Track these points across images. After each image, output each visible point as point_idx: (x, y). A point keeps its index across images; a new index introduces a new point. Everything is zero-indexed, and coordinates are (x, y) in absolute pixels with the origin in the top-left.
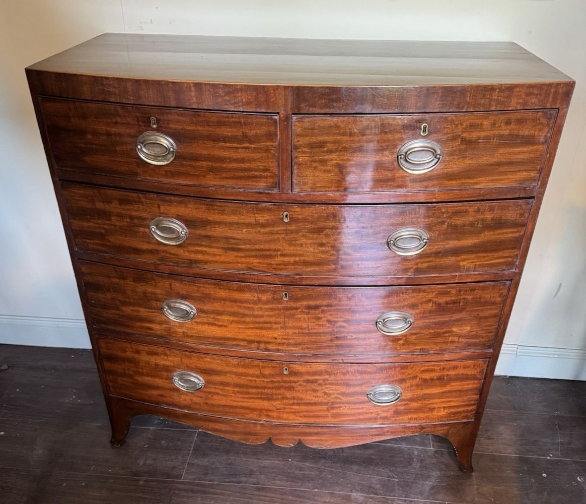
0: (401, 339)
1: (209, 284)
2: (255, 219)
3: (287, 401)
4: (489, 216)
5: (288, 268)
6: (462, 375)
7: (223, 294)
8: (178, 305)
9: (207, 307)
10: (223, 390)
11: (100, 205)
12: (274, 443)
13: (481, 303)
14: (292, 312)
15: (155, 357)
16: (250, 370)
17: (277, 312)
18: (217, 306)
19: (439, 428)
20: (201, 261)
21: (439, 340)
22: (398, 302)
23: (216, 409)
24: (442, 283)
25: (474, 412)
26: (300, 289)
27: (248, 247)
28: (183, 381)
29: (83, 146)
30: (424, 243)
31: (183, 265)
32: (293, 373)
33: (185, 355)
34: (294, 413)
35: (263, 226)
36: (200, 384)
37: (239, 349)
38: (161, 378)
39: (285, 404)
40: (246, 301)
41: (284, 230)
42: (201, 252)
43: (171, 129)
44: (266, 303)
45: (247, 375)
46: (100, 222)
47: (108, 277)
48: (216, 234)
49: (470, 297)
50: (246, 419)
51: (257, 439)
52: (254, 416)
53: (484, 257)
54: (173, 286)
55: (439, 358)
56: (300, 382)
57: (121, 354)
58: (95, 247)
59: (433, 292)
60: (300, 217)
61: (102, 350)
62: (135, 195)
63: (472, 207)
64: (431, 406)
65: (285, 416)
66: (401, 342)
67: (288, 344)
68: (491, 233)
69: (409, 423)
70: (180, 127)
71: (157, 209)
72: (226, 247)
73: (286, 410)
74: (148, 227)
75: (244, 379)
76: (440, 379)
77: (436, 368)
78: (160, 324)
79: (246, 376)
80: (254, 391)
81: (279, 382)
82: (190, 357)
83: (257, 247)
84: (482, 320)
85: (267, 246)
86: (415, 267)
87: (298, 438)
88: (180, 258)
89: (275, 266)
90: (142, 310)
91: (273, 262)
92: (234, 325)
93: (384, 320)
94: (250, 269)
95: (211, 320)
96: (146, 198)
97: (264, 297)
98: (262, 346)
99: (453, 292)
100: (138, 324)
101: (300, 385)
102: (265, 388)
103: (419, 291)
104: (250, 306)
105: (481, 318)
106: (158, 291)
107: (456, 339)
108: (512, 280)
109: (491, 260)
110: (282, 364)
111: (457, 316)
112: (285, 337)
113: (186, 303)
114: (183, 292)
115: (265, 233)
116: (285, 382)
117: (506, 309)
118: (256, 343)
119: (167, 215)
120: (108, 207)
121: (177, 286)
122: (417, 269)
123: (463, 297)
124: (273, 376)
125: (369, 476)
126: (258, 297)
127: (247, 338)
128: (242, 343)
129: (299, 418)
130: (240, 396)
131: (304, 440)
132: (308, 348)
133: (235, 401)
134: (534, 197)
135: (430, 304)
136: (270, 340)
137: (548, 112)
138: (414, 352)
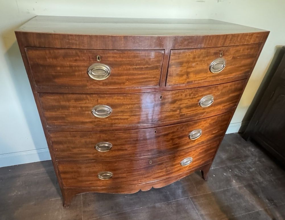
8: (104, 145)
11: (63, 103)
20: (117, 123)
29: (54, 74)
31: (108, 126)
46: (63, 111)
47: (66, 137)
58: (59, 124)
60: (167, 97)
62: (84, 96)
70: (114, 60)
71: (97, 101)
78: (93, 154)
88: (106, 123)
90: (84, 149)
93: (192, 134)
96: (91, 97)
106: (93, 140)
114: (107, 138)
119: (101, 104)
120: (67, 104)
121: (103, 136)
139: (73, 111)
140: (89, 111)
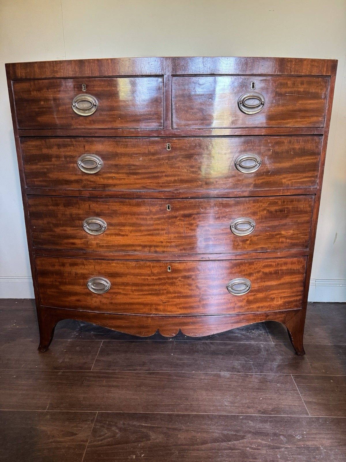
0: (247, 240)
1: (116, 202)
2: (148, 150)
3: (170, 295)
4: (297, 147)
5: (170, 186)
6: (291, 269)
7: (126, 209)
8: (94, 221)
9: (115, 221)
10: (124, 289)
11: (45, 151)
12: (161, 334)
13: (298, 211)
14: (173, 220)
15: (76, 267)
16: (143, 270)
17: (163, 220)
18: (122, 219)
19: (278, 316)
20: (111, 184)
21: (274, 240)
22: (245, 209)
23: (119, 307)
24: (272, 195)
25: (301, 302)
26: (179, 202)
27: (143, 171)
28: (95, 285)
29: (37, 110)
30: (259, 164)
31: (99, 189)
32: (175, 271)
33: (97, 263)
34: (176, 305)
35: (153, 154)
36: (108, 286)
37: (136, 253)
38: (79, 284)
39: (169, 298)
40: (141, 214)
41: (167, 157)
42: (112, 178)
43: (95, 91)
44: (155, 214)
45: (141, 275)
46: (44, 163)
47: (47, 205)
48: (122, 163)
49: (290, 207)
50: (141, 314)
51: (148, 332)
52: (146, 310)
53: (297, 176)
54: (91, 206)
55: (274, 255)
56: (180, 278)
57: (51, 268)
58: (39, 183)
59: (266, 202)
60: (178, 146)
61: (37, 268)
62: (69, 140)
63: (286, 140)
64: (272, 296)
65: (169, 308)
66: (248, 242)
67: (171, 247)
68: (300, 159)
69: (258, 311)
70: (101, 89)
71: (83, 148)
72: (128, 172)
73: (169, 303)
74: (76, 163)
75: (139, 279)
76: (276, 272)
77: (272, 263)
78: (81, 239)
79: (141, 276)
80: (146, 288)
81: (164, 279)
82: (100, 264)
83: (149, 170)
84: (300, 225)
85: (156, 170)
86: (254, 183)
87: (178, 328)
88: (96, 184)
89: (161, 184)
90: (69, 229)
91: (160, 181)
92: (133, 234)
93: (235, 224)
94: (144, 188)
95: (117, 232)
96: (76, 141)
97: (154, 209)
98: (153, 249)
99: (280, 203)
100: (66, 241)
101: (180, 280)
102: (154, 285)
103: (258, 201)
104: (145, 217)
105: (299, 223)
106: (81, 212)
107: (284, 240)
108: (315, 194)
109: (301, 178)
110: (167, 263)
111: (284, 222)
112: (168, 241)
113: (100, 219)
114: (98, 210)
115: (154, 160)
116: (168, 278)
117: (314, 216)
118: (148, 248)
119: (89, 152)
120: (50, 152)
121: (94, 206)
122: (255, 184)
123: (286, 207)
124: (159, 274)
126: (150, 210)
127: (142, 243)
128: (138, 248)
129: (179, 310)
130: (136, 294)
131: (183, 329)
132: (184, 249)
133: (133, 298)
134: (322, 135)
135: (265, 212)
136: (158, 244)
137: (325, 78)
138: (256, 250)
139: (56, 163)
140: (74, 163)
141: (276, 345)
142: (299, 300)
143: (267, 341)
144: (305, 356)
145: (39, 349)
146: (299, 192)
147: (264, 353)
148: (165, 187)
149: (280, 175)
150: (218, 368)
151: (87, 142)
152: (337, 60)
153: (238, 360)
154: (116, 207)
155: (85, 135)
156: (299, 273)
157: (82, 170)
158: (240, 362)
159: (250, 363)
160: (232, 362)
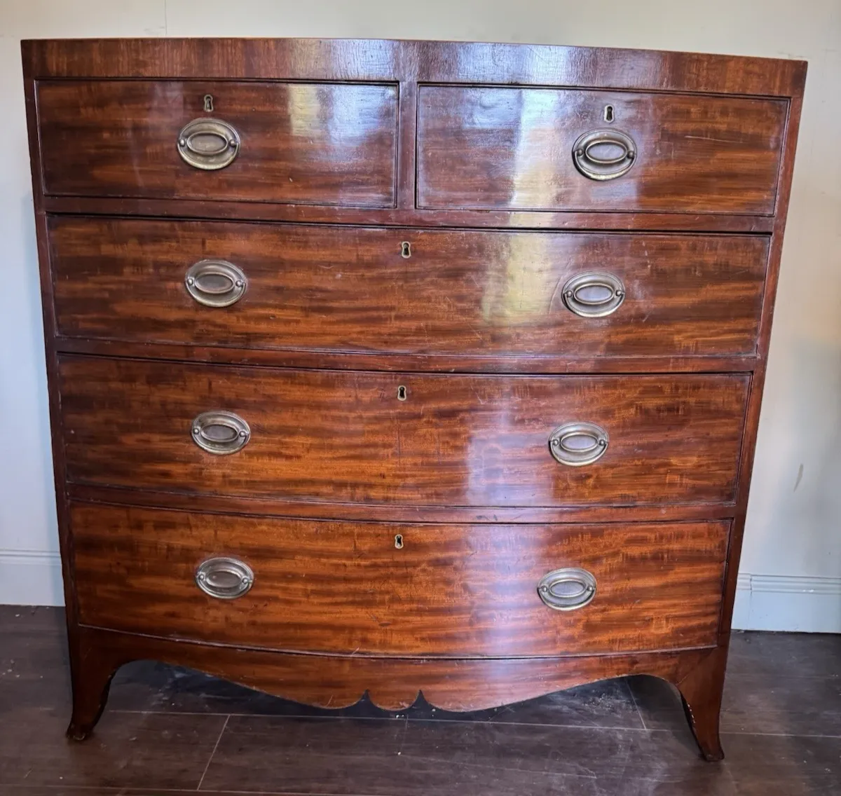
0: (589, 477)
1: (275, 376)
2: (358, 255)
3: (396, 607)
4: (710, 259)
5: (407, 341)
6: (692, 550)
7: (298, 393)
8: (219, 420)
9: (271, 421)
10: (285, 589)
11: (107, 249)
12: (374, 703)
13: (709, 411)
14: (412, 423)
15: (169, 532)
16: (335, 544)
17: (387, 424)
18: (287, 419)
19: (661, 663)
20: (264, 334)
21: (651, 479)
22: (584, 404)
23: (272, 633)
24: (648, 371)
25: (715, 630)
26: (426, 380)
27: (344, 304)
28: (214, 577)
29: (93, 151)
30: (619, 298)
31: (235, 345)
32: (412, 547)
33: (223, 522)
34: (412, 631)
35: (369, 266)
36: (246, 581)
37: (319, 501)
38: (175, 575)
39: (397, 613)
40: (335, 406)
41: (401, 273)
42: (266, 318)
43: (234, 111)
44: (368, 407)
45: (330, 554)
46: (103, 279)
47: (105, 380)
48: (292, 285)
49: (692, 400)
50: (325, 651)
51: (343, 696)
52: (339, 641)
53: (708, 328)
54: (214, 384)
55: (653, 516)
56: (424, 566)
57: (108, 534)
58: (89, 326)
59: (635, 388)
60: (428, 249)
61: (75, 531)
62: (167, 225)
63: (683, 242)
64: (645, 614)
65: (395, 639)
66: (591, 481)
67: (404, 487)
68: (716, 288)
69: (611, 650)
70: (249, 108)
71: (201, 246)
72: (307, 305)
73: (398, 627)
74: (182, 279)
75: (324, 564)
76: (657, 557)
77: (648, 535)
78: (186, 462)
79: (328, 557)
80: (341, 587)
81: (386, 565)
82: (230, 526)
83: (358, 304)
84: (715, 445)
85: (373, 303)
86: (606, 341)
87: (416, 688)
88: (230, 332)
89: (386, 337)
90: (156, 438)
91: (383, 330)
92: (313, 454)
93: (561, 438)
94: (345, 344)
95: (274, 448)
96: (184, 229)
97: (366, 396)
98: (360, 492)
99: (667, 389)
100: (147, 467)
101: (424, 570)
102: (360, 580)
103: (614, 385)
104: (343, 414)
105: (711, 441)
106: (187, 397)
107: (677, 479)
108: (752, 372)
109: (718, 334)
110: (394, 528)
111: (677, 435)
112: (398, 472)
113: (234, 416)
114: (230, 395)
115: (371, 279)
116: (397, 565)
117: (749, 424)
118: (349, 488)
119: (214, 256)
120: (119, 251)
121: (221, 384)
122: (610, 344)
123: (682, 399)
124: (374, 553)
125: (544, 773)
126: (356, 397)
127: (334, 478)
128: (325, 490)
129: (419, 643)
130: (316, 601)
131: (430, 693)
132: (438, 495)
133: (308, 613)
134: (771, 234)
135: (633, 411)
136: (373, 480)
137: (777, 102)
138: (611, 502)
139: (132, 278)
140: (177, 281)
141: (653, 734)
142: (713, 625)
143: (631, 724)
144: (724, 763)
145: (70, 733)
146: (714, 365)
147: (623, 755)
148: (395, 343)
149: (669, 325)
150: (512, 789)
151: (211, 231)
152: (805, 64)
153: (559, 771)
154: (274, 387)
155: (207, 216)
156: (711, 559)
157: (194, 295)
158: (565, 775)
159: (591, 779)
160: (547, 775)
